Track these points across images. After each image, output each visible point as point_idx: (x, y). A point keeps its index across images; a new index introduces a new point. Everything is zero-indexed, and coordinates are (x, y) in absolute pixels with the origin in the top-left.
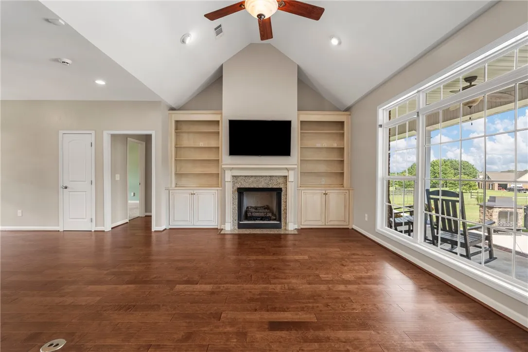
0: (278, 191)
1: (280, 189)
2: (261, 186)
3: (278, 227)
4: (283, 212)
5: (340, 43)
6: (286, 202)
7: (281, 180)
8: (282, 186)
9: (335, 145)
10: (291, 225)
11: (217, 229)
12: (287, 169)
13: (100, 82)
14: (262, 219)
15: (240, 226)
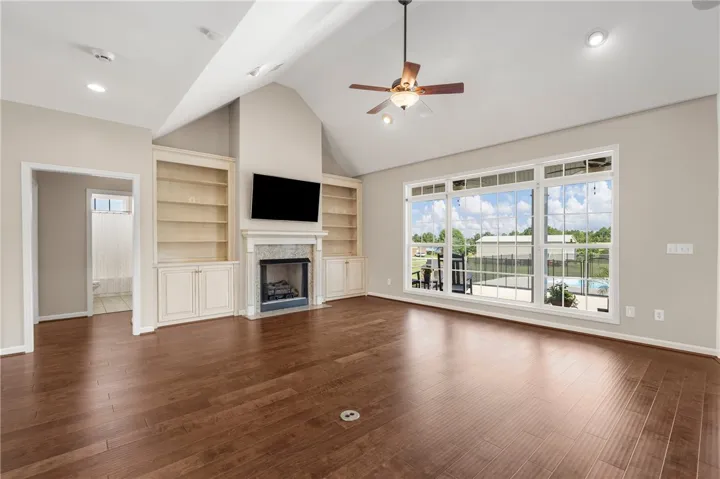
0: (304, 263)
1: (307, 260)
2: (286, 257)
3: (305, 303)
4: (309, 286)
5: (391, 122)
6: (312, 274)
7: (308, 250)
8: (309, 257)
9: (345, 212)
10: (318, 300)
11: (233, 316)
12: (316, 237)
13: (97, 88)
14: (285, 296)
15: (264, 309)
